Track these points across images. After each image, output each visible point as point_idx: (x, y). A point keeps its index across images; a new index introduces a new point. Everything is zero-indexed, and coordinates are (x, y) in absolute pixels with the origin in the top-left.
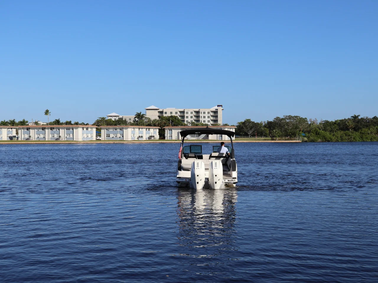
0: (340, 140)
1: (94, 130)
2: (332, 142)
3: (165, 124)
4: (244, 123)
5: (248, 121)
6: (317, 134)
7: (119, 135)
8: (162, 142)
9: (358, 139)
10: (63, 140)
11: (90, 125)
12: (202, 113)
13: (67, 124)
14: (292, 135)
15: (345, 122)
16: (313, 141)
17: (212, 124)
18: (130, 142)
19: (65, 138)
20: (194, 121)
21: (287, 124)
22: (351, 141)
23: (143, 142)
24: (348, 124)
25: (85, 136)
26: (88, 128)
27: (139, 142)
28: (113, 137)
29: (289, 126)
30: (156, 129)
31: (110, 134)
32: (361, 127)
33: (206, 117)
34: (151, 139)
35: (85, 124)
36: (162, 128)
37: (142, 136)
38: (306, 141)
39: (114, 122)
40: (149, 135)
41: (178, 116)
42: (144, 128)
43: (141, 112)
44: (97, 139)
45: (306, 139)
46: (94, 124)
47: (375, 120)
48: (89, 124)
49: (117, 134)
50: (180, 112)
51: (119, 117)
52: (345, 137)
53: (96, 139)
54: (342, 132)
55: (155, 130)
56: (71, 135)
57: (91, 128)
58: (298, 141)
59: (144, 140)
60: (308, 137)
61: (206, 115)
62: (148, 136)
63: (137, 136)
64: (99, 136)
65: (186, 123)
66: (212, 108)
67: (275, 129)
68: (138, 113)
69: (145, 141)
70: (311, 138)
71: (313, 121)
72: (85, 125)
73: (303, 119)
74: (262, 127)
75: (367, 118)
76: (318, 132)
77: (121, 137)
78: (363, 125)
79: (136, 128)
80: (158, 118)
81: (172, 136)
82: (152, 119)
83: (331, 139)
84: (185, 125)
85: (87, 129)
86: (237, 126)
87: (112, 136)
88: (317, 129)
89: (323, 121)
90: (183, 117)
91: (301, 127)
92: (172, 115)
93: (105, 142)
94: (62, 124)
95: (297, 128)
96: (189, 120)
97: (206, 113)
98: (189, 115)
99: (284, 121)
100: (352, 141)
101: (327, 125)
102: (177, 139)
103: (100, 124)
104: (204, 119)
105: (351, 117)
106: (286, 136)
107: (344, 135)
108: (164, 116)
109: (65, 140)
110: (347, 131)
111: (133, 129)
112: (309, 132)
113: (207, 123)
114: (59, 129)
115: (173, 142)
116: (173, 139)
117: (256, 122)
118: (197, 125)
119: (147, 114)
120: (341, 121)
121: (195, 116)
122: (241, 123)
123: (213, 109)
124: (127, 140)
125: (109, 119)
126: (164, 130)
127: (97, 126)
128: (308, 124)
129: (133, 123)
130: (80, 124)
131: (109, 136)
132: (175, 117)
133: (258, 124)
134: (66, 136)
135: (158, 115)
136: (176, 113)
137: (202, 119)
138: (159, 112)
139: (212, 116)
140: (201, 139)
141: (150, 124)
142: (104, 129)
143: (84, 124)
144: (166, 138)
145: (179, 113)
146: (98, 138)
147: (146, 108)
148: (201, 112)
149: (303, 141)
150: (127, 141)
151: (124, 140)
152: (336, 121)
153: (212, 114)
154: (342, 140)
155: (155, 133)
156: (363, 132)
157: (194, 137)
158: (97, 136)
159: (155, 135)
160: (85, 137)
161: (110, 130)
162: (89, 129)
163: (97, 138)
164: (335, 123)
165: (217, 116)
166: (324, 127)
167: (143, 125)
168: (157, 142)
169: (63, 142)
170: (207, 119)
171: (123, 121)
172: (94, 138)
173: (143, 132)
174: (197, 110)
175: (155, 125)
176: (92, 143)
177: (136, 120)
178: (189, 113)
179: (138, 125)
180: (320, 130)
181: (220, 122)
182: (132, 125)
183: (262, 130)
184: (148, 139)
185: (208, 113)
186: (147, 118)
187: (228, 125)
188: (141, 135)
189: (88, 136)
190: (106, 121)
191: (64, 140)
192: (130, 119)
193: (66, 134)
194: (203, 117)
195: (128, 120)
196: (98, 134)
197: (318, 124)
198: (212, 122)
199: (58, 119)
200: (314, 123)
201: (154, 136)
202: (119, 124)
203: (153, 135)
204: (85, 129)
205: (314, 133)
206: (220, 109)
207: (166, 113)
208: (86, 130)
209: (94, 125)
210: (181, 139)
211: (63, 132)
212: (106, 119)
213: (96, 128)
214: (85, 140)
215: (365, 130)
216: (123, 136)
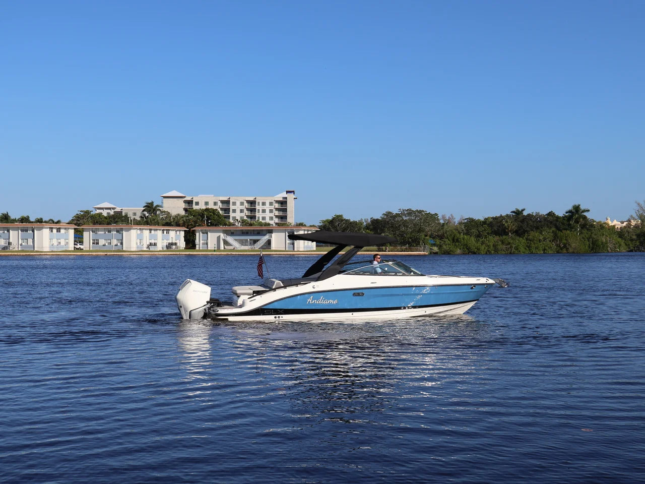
0: (493, 252)
1: (72, 232)
2: (479, 254)
3: (196, 222)
4: (332, 222)
5: (338, 219)
6: (455, 240)
7: (114, 242)
8: (191, 253)
9: (522, 249)
10: (15, 250)
11: (63, 223)
12: (261, 204)
13: (24, 221)
14: (413, 242)
15: (501, 221)
16: (448, 253)
17: (276, 224)
18: (134, 253)
19: (20, 246)
20: (245, 218)
21: (405, 223)
22: (511, 253)
23: (157, 253)
24: (506, 225)
25: (55, 242)
26: (60, 228)
27: (151, 253)
28: (103, 245)
29: (407, 227)
30: (180, 230)
31: (99, 240)
32: (528, 229)
33: (268, 211)
34: (171, 248)
35: (55, 221)
36: (190, 229)
37: (154, 243)
38: (436, 253)
39: (106, 218)
40: (168, 242)
41: (219, 210)
42: (160, 230)
43: (153, 202)
44: (77, 249)
45: (436, 249)
46: (70, 221)
47: (550, 218)
48: (62, 221)
49: (111, 240)
50: (223, 202)
51: (115, 210)
52: (500, 246)
53: (74, 247)
54: (497, 238)
55: (178, 232)
56: (30, 242)
57: (65, 229)
58: (422, 253)
59: (158, 250)
60: (440, 247)
61: (267, 207)
62: (165, 243)
63: (146, 242)
64: (80, 242)
65: (231, 221)
66: (277, 196)
67: (384, 232)
68: (149, 203)
69: (160, 251)
70: (445, 247)
71: (448, 218)
72: (54, 224)
73: (432, 215)
74: (362, 229)
75: (537, 214)
76: (456, 238)
77: (119, 244)
78: (531, 226)
79: (145, 229)
80: (183, 213)
81: (207, 244)
82: (174, 213)
83: (478, 249)
84: (230, 224)
85: (59, 230)
86: (320, 227)
87: (102, 242)
88: (456, 232)
89: (465, 219)
90: (227, 210)
91: (427, 229)
92: (207, 206)
93: (90, 253)
94: (14, 221)
95: (420, 230)
96: (238, 215)
97: (268, 204)
98: (238, 207)
99: (400, 219)
100: (514, 253)
101: (471, 225)
102: (216, 249)
103: (81, 221)
104: (264, 215)
105: (511, 212)
106: (403, 243)
107: (500, 243)
108: (194, 209)
109: (20, 249)
110: (504, 237)
111: (139, 232)
112: (441, 237)
113: (268, 220)
114: (8, 231)
115: (210, 253)
116: (209, 249)
117: (351, 221)
118: (251, 225)
119: (164, 205)
120: (495, 219)
121: (248, 209)
122: (327, 221)
123: (279, 197)
124: (129, 250)
125: (98, 214)
126: (194, 233)
127: (75, 224)
128: (440, 223)
129: (139, 221)
130: (45, 222)
131: (97, 243)
132: (214, 211)
133: (355, 223)
134: (20, 243)
135: (184, 207)
136: (215, 204)
137: (259, 215)
138: (185, 202)
139: (277, 209)
140: (257, 249)
141: (170, 222)
142: (88, 230)
143: (53, 222)
144: (197, 246)
145: (220, 204)
146: (78, 246)
147: (164, 195)
148: (259, 203)
149: (431, 253)
150: (128, 252)
151: (124, 249)
152: (486, 219)
153: (277, 206)
154: (496, 251)
155: (178, 237)
156: (530, 237)
157: (246, 245)
158: (76, 242)
159: (178, 241)
160: (55, 244)
161: (100, 233)
162: (62, 231)
163: (76, 246)
164: (485, 222)
165: (286, 209)
166: (467, 230)
167: (158, 224)
168: (181, 253)
169: (15, 253)
170: (268, 215)
171: (122, 217)
172: (71, 246)
173: (157, 235)
174: (252, 199)
175: (178, 225)
176: (66, 255)
177: (145, 215)
178: (238, 203)
179: (148, 224)
180: (460, 233)
181: (291, 219)
182: (137, 223)
183: (362, 233)
184: (165, 249)
185: (271, 204)
186: (164, 212)
187: (305, 226)
188: (153, 241)
189: (60, 243)
190: (93, 217)
191: (17, 250)
192: (135, 214)
193: (20, 240)
194: (261, 211)
195: (130, 215)
196: (79, 239)
197: (457, 223)
198: (277, 220)
199: (6, 213)
200: (448, 222)
201: (176, 244)
202: (116, 222)
203: (174, 242)
204: (55, 231)
205: (449, 240)
206: (290, 197)
207: (197, 204)
208: (57, 231)
209: (71, 223)
210: (223, 249)
211: (15, 236)
212: (92, 213)
213: (75, 229)
214: (55, 250)
215: (534, 234)
216: (122, 244)
